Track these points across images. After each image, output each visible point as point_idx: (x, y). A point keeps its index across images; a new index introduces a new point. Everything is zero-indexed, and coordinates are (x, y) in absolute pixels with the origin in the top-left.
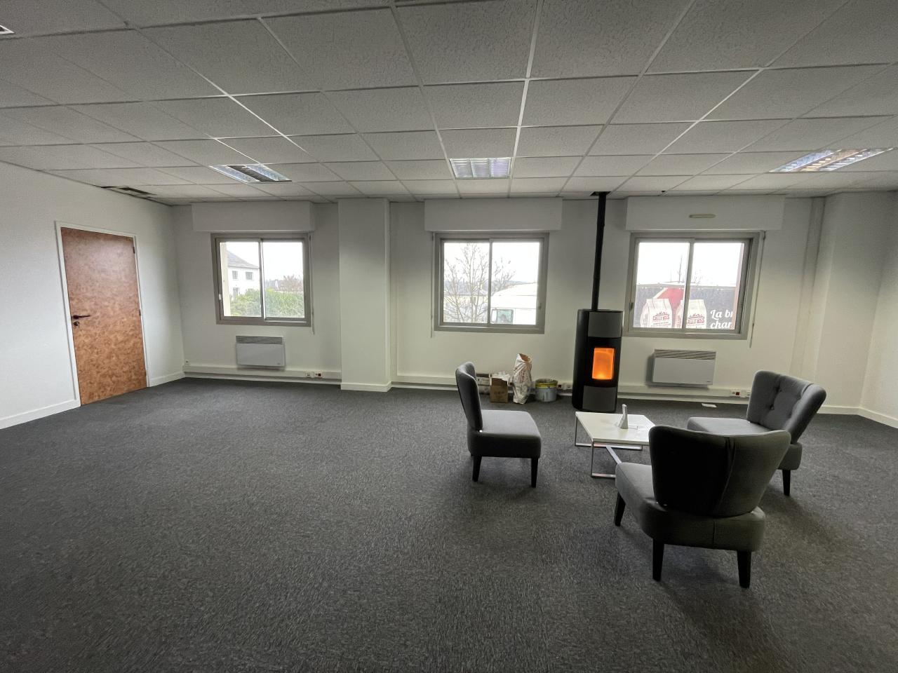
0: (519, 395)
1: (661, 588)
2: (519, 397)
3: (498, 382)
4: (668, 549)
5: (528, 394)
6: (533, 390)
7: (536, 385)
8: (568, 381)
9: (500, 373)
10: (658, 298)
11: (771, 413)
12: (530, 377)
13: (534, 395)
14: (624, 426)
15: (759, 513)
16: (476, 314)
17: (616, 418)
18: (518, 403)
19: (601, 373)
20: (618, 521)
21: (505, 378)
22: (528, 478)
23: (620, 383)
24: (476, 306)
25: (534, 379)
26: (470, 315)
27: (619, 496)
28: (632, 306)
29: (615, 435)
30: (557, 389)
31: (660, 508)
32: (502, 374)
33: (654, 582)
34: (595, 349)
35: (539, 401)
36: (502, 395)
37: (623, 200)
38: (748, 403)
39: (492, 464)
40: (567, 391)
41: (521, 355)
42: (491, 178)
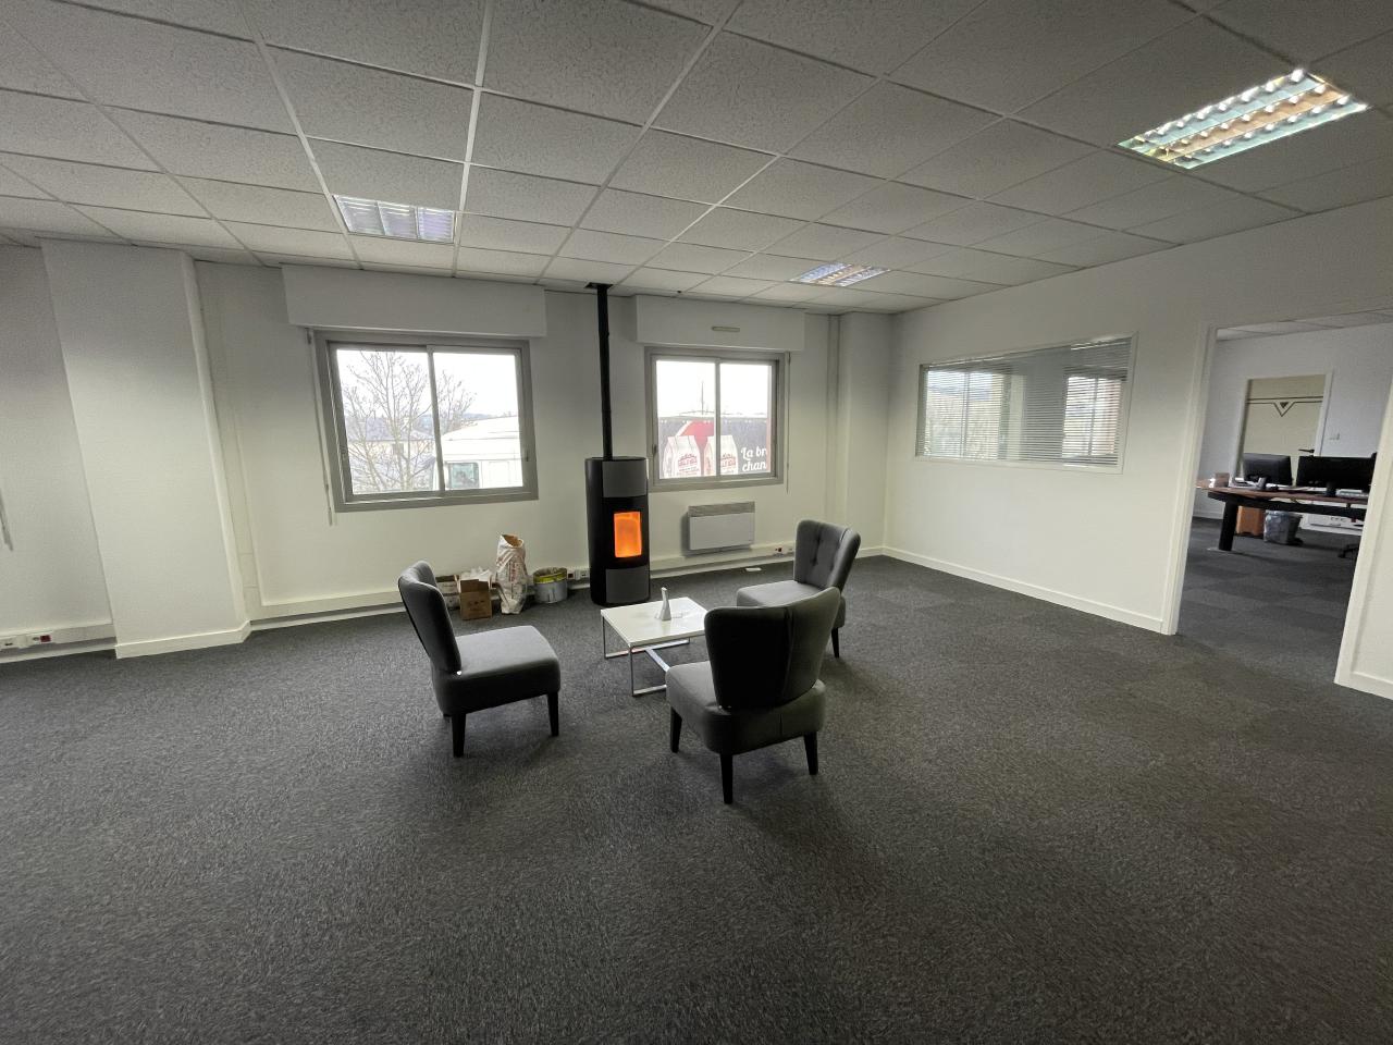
0: (510, 599)
1: (735, 811)
2: (510, 603)
3: (471, 586)
4: (736, 759)
5: (524, 596)
6: (530, 588)
7: (535, 580)
8: (581, 566)
9: (473, 570)
10: (683, 434)
11: (817, 567)
12: (525, 569)
13: (533, 596)
14: (667, 617)
15: (819, 686)
16: (408, 473)
17: (654, 608)
18: (510, 614)
19: (626, 549)
20: (675, 747)
21: (483, 577)
22: (544, 725)
23: (652, 558)
24: (408, 461)
25: (531, 572)
26: (397, 475)
27: (673, 711)
28: (655, 450)
29: (656, 631)
30: (567, 580)
31: (724, 713)
32: (477, 571)
33: (726, 807)
34: (615, 515)
35: (544, 604)
36: (482, 606)
37: (630, 298)
38: (793, 559)
39: (483, 720)
40: (583, 581)
41: (505, 536)
42: (420, 241)
